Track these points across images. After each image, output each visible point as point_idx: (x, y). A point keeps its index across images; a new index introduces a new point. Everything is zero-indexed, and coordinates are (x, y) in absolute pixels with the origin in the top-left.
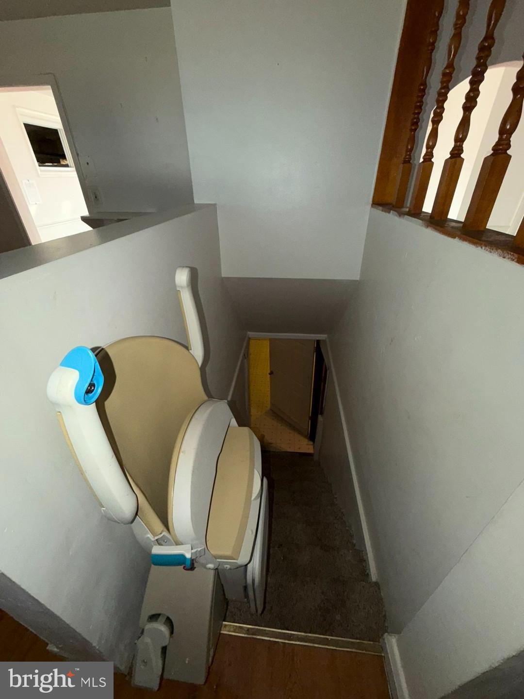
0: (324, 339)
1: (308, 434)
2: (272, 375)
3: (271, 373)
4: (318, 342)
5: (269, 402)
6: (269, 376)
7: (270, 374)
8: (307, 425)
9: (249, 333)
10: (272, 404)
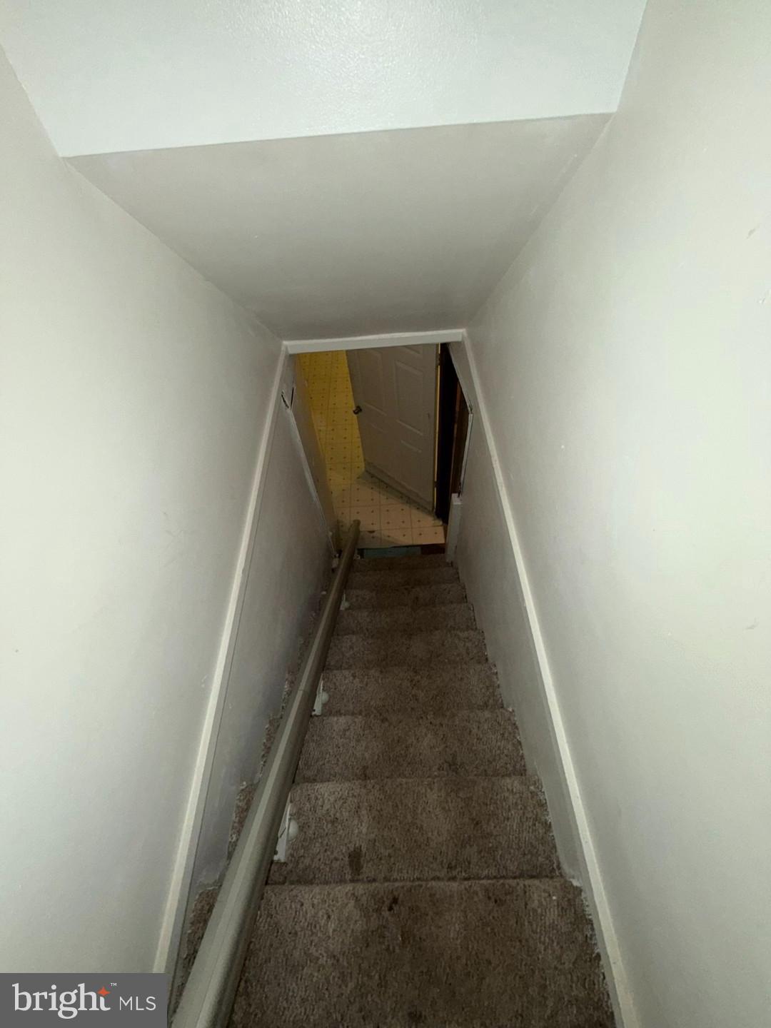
0: (459, 339)
1: (433, 509)
2: (360, 414)
3: (358, 410)
4: (445, 347)
5: (362, 458)
6: (355, 416)
7: (355, 412)
8: (430, 495)
9: (285, 343)
10: (368, 464)
